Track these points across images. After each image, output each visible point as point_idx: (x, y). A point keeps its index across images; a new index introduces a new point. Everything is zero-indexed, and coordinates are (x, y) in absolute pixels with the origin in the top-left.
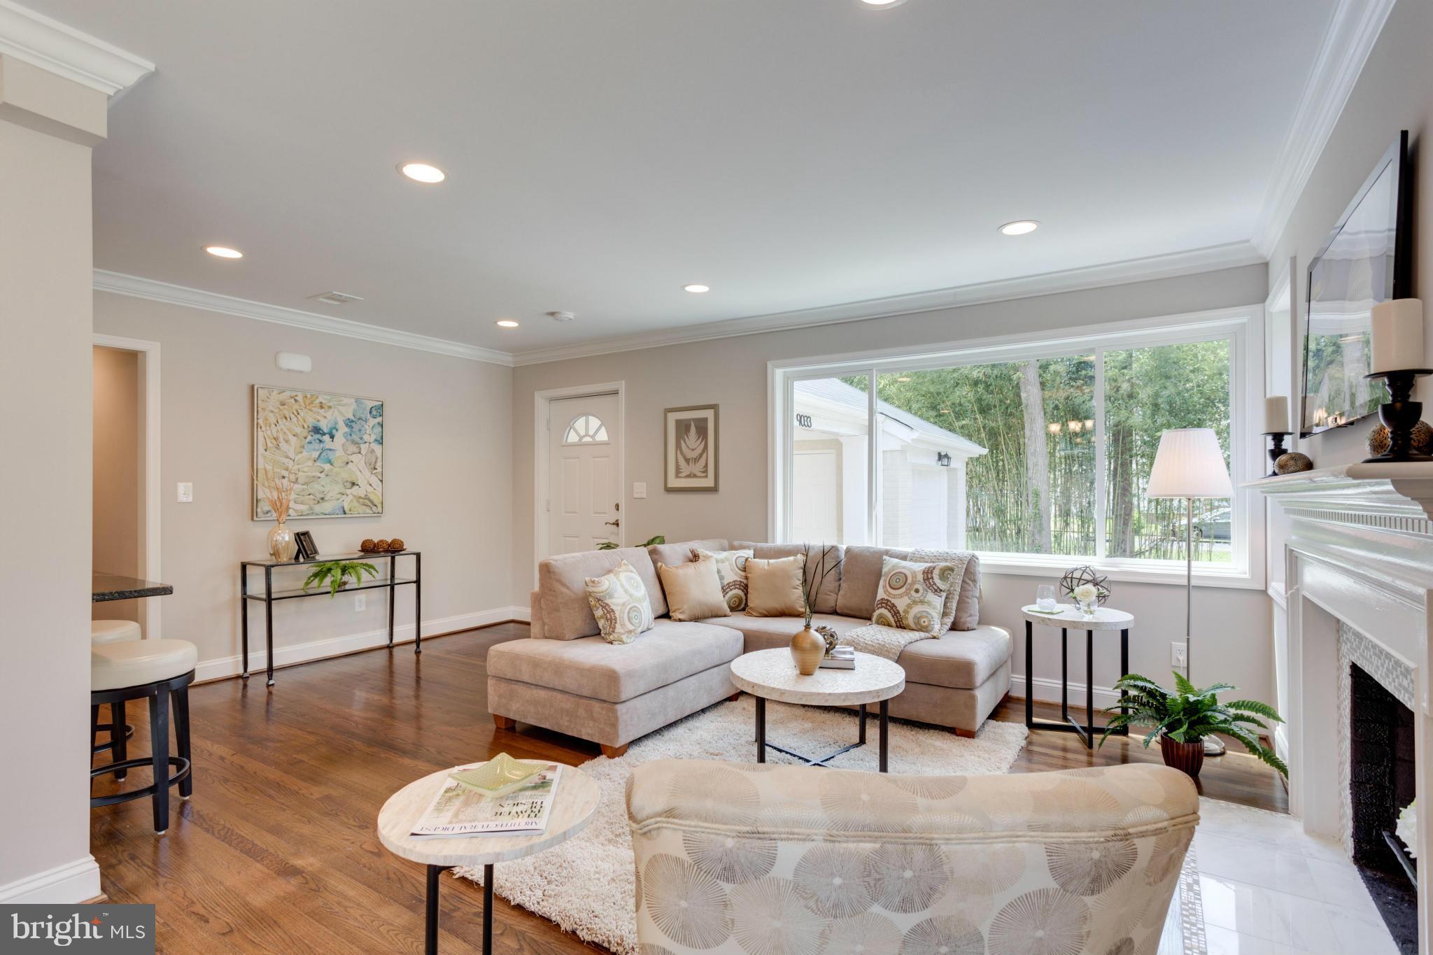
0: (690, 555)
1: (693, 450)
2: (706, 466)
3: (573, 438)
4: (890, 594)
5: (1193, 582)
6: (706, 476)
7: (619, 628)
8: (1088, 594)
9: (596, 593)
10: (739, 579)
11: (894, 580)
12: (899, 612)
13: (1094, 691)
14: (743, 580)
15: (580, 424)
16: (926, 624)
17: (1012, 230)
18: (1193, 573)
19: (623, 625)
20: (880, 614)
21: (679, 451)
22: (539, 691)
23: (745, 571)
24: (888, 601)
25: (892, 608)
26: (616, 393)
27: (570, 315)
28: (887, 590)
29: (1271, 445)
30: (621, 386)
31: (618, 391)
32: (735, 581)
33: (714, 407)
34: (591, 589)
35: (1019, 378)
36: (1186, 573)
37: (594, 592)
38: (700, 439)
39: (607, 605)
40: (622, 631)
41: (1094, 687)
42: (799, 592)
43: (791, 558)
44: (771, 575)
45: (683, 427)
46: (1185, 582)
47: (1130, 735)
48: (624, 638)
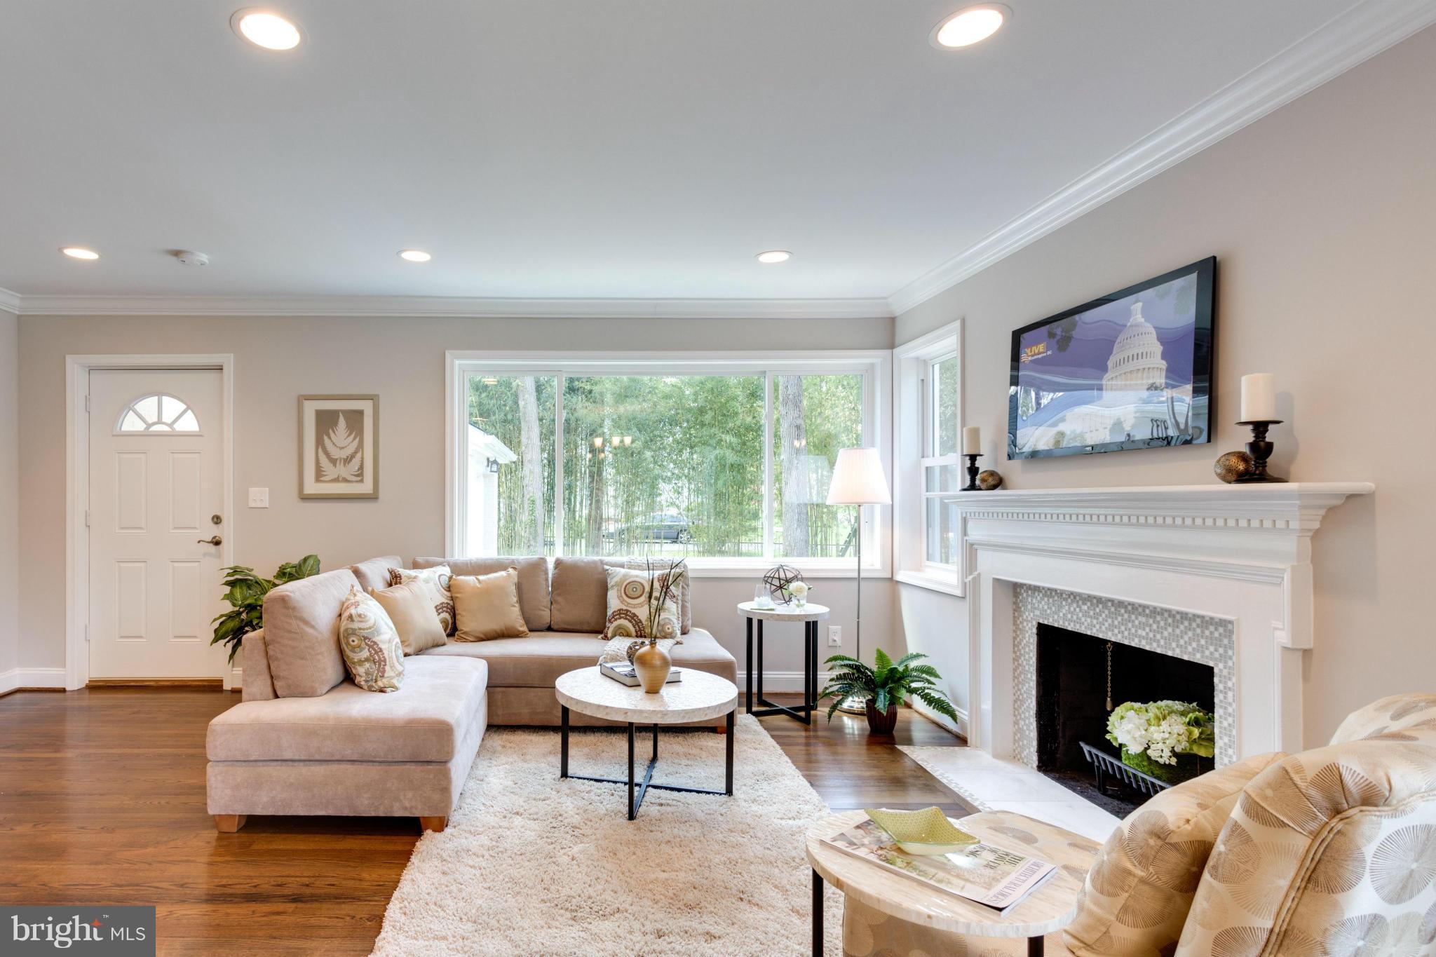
0: (388, 576)
1: (343, 448)
2: (361, 468)
3: (131, 423)
4: (629, 604)
5: (862, 575)
6: (362, 481)
7: (389, 672)
8: (800, 590)
9: (364, 629)
10: (446, 601)
11: (630, 590)
12: (641, 622)
13: (763, 676)
14: (449, 602)
15: (148, 407)
16: (670, 630)
17: (767, 258)
18: (862, 567)
19: (392, 667)
20: (619, 625)
21: (320, 450)
22: (312, 768)
23: (449, 591)
24: (627, 611)
25: (633, 618)
26: (220, 369)
27: (204, 258)
28: (624, 600)
29: (968, 464)
30: (227, 360)
31: (222, 366)
32: (442, 604)
33: (373, 398)
34: (355, 625)
35: (518, 385)
36: (857, 568)
37: (360, 629)
38: (353, 436)
39: (375, 643)
40: (392, 674)
41: (763, 672)
42: (516, 610)
43: (503, 573)
44: (487, 593)
45: (326, 421)
46: (856, 575)
47: (818, 709)
48: (395, 681)
